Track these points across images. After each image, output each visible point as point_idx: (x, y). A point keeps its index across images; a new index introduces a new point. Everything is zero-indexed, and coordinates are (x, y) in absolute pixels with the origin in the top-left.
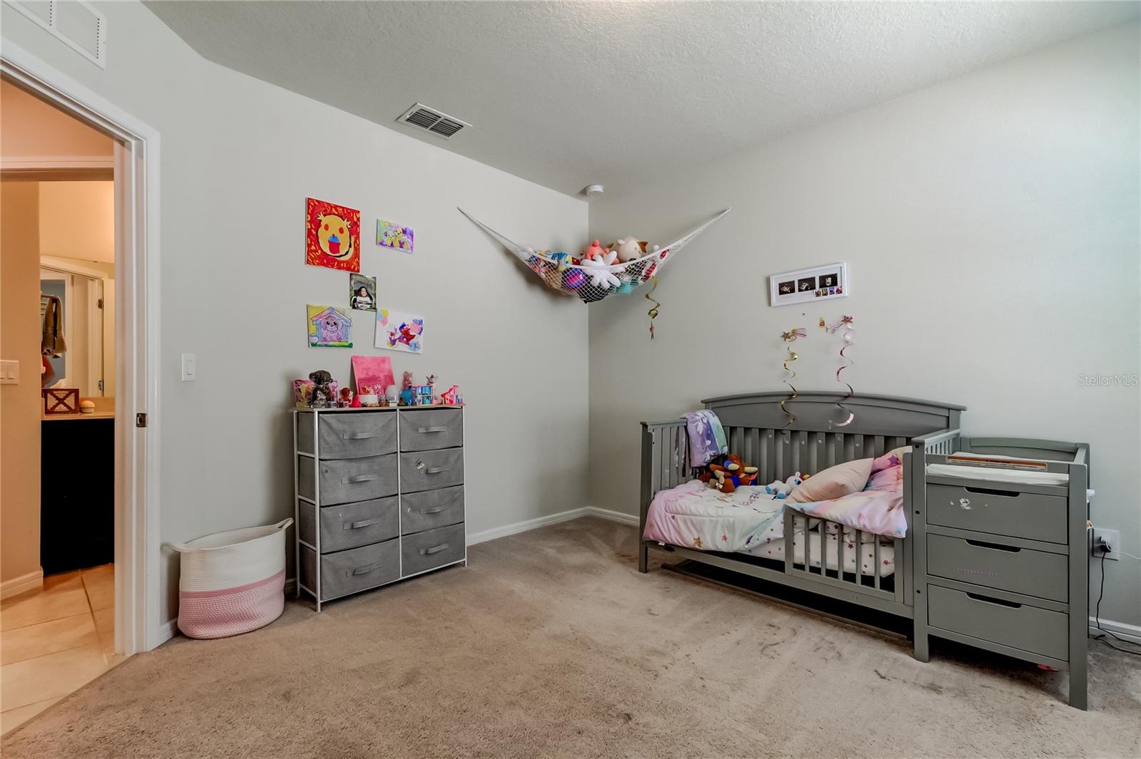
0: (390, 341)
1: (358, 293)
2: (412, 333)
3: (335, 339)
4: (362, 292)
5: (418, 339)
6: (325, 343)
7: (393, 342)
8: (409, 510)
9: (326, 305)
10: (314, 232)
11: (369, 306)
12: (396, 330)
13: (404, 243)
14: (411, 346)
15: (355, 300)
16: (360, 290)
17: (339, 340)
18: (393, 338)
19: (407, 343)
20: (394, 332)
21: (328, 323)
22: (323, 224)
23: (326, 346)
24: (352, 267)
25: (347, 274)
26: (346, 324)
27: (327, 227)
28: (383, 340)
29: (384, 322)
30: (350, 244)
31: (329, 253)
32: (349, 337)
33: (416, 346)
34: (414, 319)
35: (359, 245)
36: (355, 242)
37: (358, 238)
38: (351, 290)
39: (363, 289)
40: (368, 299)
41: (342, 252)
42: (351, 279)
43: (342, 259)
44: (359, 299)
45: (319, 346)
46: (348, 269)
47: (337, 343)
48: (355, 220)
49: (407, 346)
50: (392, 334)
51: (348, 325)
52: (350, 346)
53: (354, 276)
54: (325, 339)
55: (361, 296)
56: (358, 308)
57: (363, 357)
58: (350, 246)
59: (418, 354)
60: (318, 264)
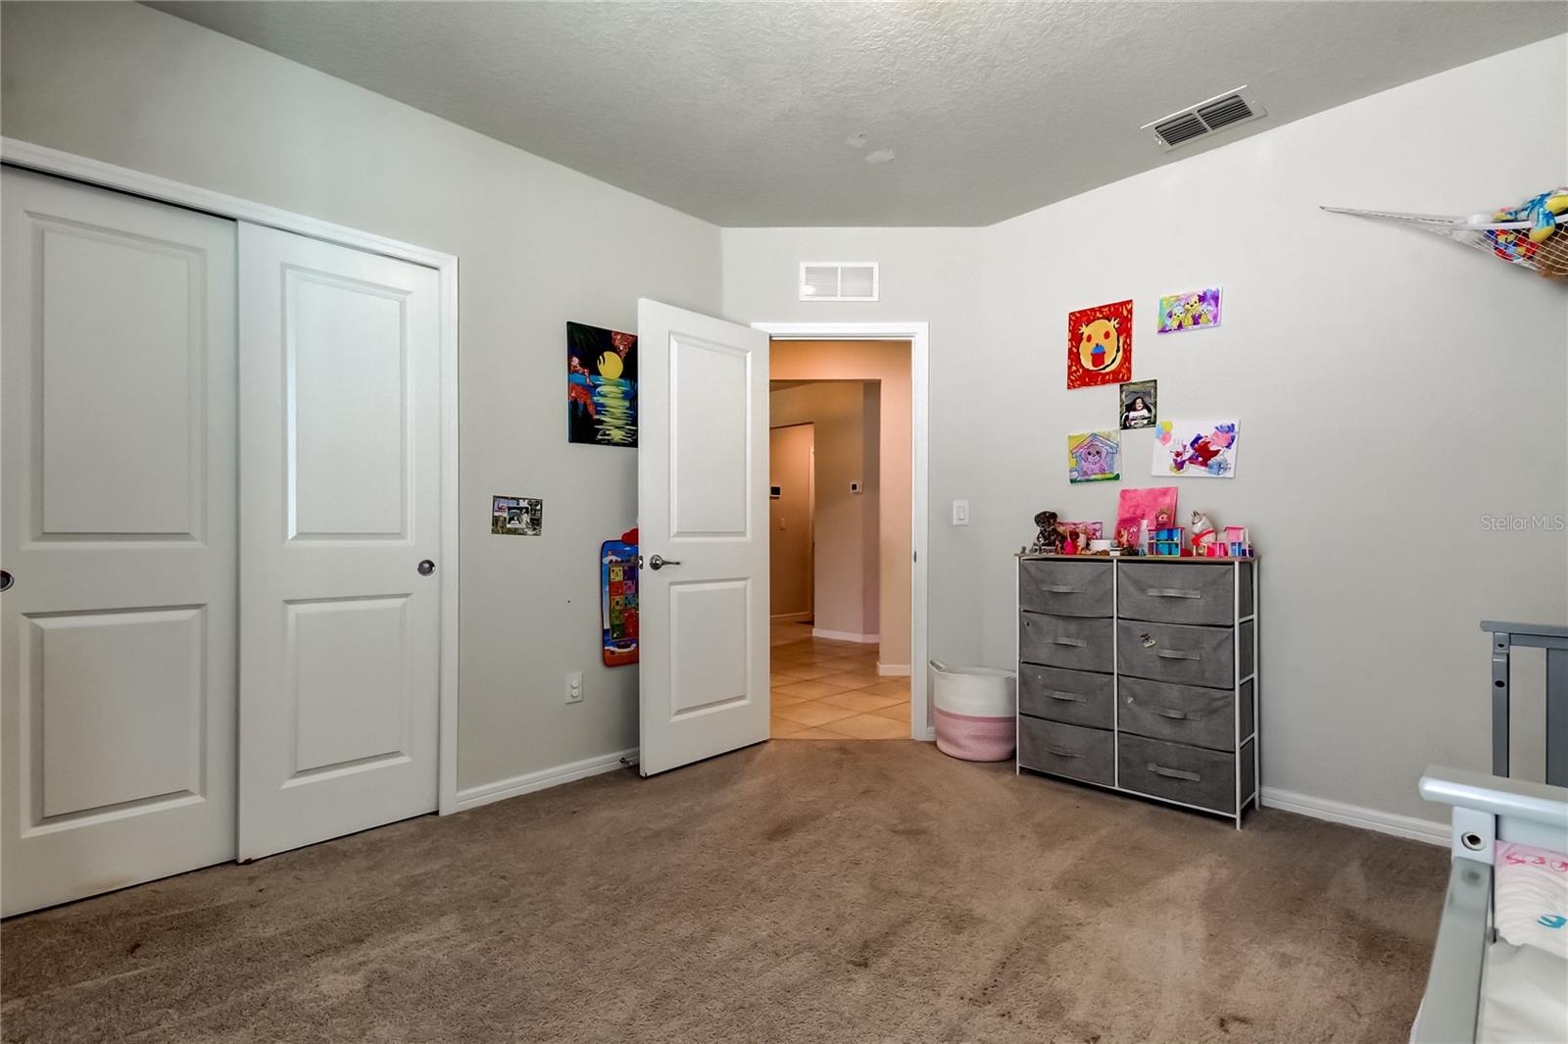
0: (1174, 465)
1: (1131, 407)
2: (1213, 448)
3: (1097, 471)
4: (1139, 404)
5: (1228, 456)
6: (1086, 477)
7: (1180, 466)
8: (1130, 700)
9: (1087, 432)
10: (1075, 350)
11: (1145, 422)
12: (1185, 447)
13: (1200, 316)
14: (1211, 468)
15: (1127, 417)
16: (1134, 402)
17: (1103, 471)
18: (1179, 459)
19: (1204, 464)
20: (1181, 450)
21: (1089, 454)
22: (1085, 336)
23: (1088, 481)
24: (1121, 376)
25: (1117, 386)
26: (1110, 450)
27: (1089, 338)
28: (1163, 463)
29: (1165, 438)
30: (1118, 347)
31: (1092, 368)
32: (1115, 466)
33: (1221, 467)
34: (1218, 425)
35: (1130, 345)
36: (1125, 342)
37: (1129, 336)
38: (1121, 406)
39: (1139, 401)
40: (1145, 413)
41: (1107, 362)
42: (1121, 392)
43: (1107, 370)
44: (1132, 414)
45: (1079, 481)
46: (1115, 380)
47: (1099, 476)
48: (1125, 313)
49: (1203, 468)
50: (1178, 454)
51: (1115, 450)
52: (1117, 477)
53: (1125, 388)
54: (1085, 474)
55: (1135, 410)
56: (1130, 427)
57: (1135, 491)
58: (1118, 351)
59: (1224, 478)
60: (1080, 386)
